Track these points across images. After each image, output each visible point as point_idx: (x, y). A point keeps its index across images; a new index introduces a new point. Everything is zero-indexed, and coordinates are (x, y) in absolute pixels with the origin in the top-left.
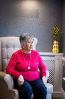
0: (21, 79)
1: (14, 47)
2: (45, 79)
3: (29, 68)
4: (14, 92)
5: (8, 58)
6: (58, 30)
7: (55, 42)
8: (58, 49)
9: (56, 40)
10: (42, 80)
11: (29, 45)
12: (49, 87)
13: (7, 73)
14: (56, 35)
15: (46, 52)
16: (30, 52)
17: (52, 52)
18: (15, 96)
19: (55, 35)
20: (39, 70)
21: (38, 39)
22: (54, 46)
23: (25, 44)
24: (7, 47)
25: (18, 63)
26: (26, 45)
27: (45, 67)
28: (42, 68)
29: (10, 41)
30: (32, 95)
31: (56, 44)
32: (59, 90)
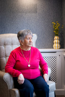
1: (12, 44)
4: (14, 91)
5: (6, 56)
6: (58, 25)
7: (56, 37)
8: (59, 45)
9: (57, 35)
10: (43, 77)
11: (28, 41)
12: (52, 85)
13: (6, 72)
14: (57, 31)
15: (46, 48)
16: (30, 49)
17: (53, 48)
19: (55, 30)
20: (39, 67)
21: (38, 35)
22: (54, 41)
23: (23, 41)
24: (5, 45)
25: (17, 61)
26: (25, 41)
27: (46, 64)
28: (43, 65)
29: (8, 39)
30: (34, 94)
31: (56, 40)
32: (62, 88)
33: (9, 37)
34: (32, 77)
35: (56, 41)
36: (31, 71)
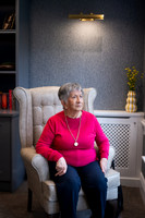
0: (62, 163)
1: (55, 105)
2: (105, 163)
3: (76, 144)
4: (48, 187)
5: (44, 124)
6: (136, 72)
7: (130, 93)
8: (135, 106)
9: (132, 89)
10: (99, 164)
12: (113, 177)
14: (132, 82)
17: (124, 110)
18: (49, 194)
19: (130, 81)
22: (128, 99)
24: (43, 105)
25: (57, 135)
29: (48, 95)
30: (81, 192)
31: (131, 97)
33: (50, 92)
34: (79, 164)
35: (130, 99)
36: (79, 152)
